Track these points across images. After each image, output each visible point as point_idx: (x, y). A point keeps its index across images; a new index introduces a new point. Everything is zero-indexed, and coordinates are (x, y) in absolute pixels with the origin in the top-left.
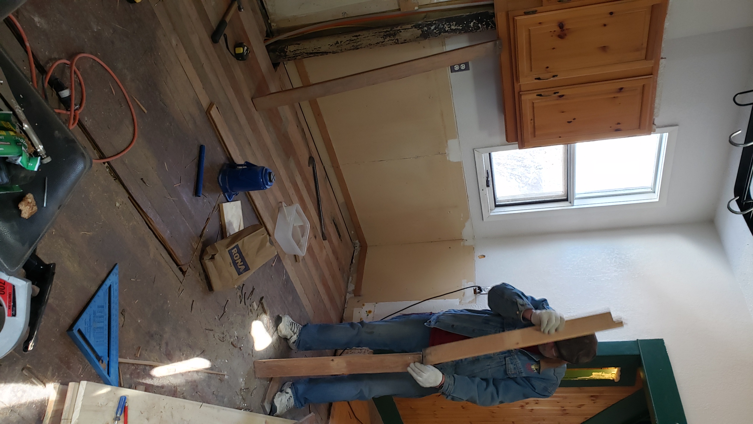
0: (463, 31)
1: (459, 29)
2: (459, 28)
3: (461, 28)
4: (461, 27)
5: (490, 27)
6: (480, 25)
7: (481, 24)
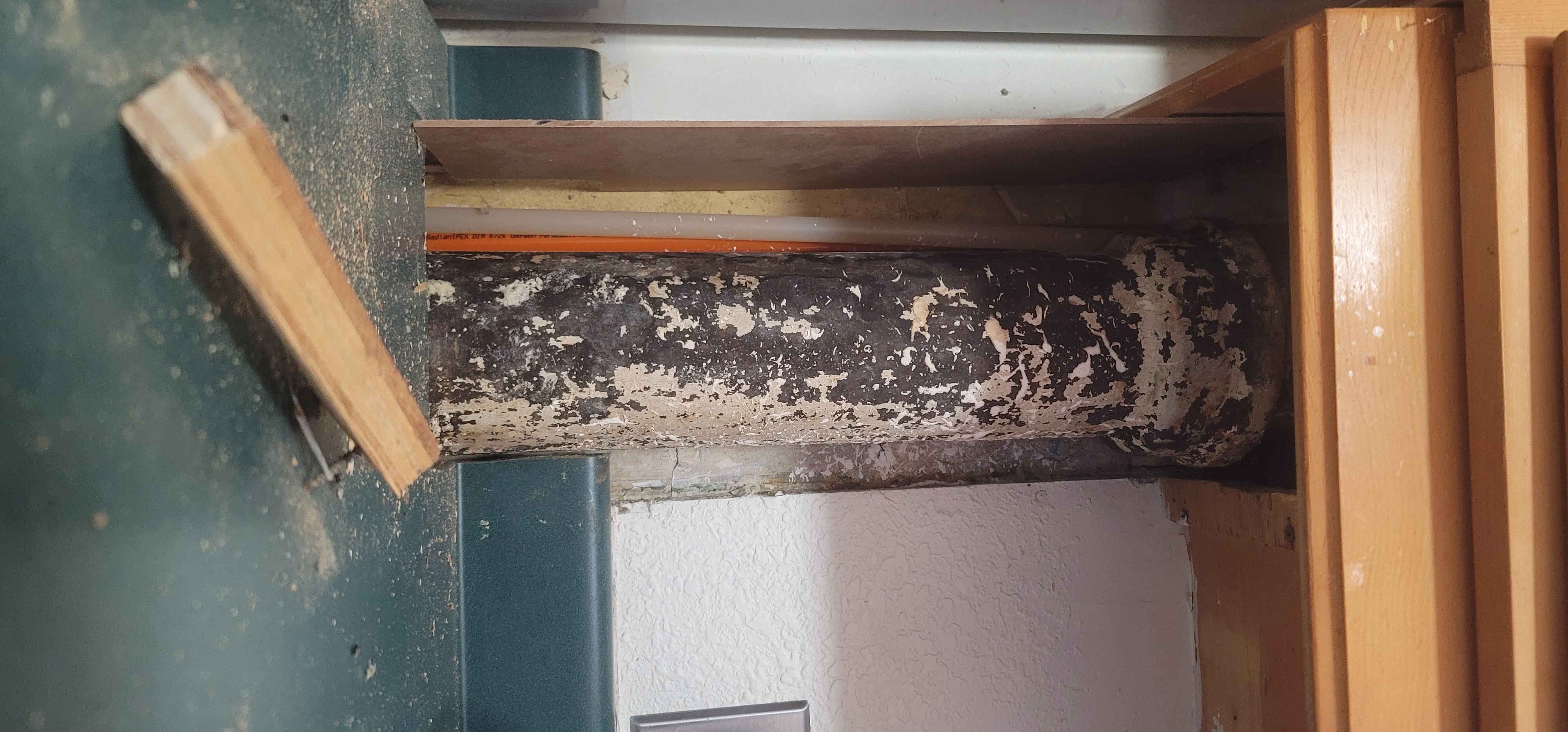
0: (831, 370)
1: (795, 338)
2: (790, 326)
3: (813, 334)
4: (815, 320)
5: (1083, 371)
6: (993, 330)
7: (1005, 324)
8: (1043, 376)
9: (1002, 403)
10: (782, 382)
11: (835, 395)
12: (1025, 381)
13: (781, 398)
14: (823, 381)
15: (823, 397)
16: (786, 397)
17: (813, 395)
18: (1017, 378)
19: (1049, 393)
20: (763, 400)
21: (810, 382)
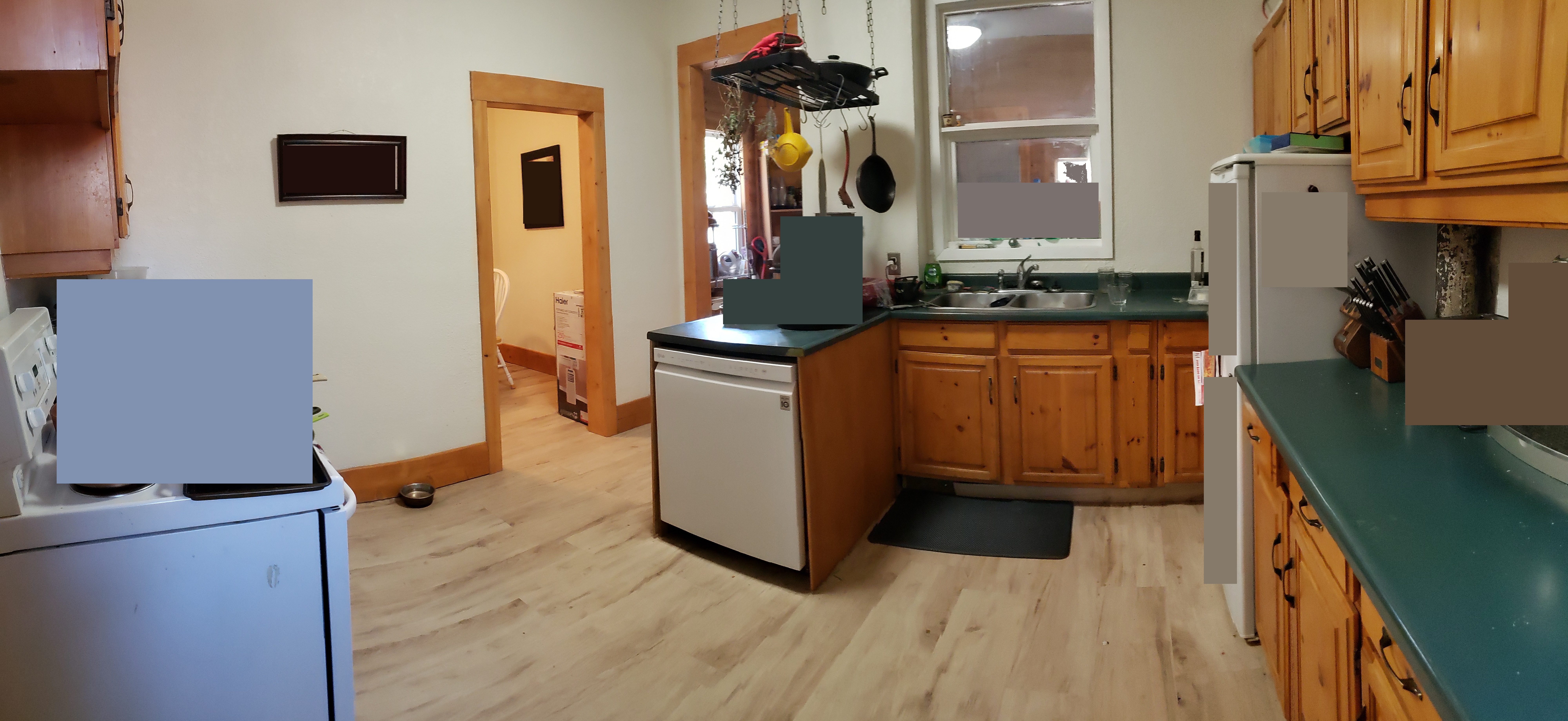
8: (1445, 244)
9: (1450, 253)
10: (1443, 301)
11: (1446, 290)
12: (1445, 248)
13: (1446, 301)
14: (1443, 292)
15: (1446, 292)
16: (1445, 300)
17: (1446, 294)
18: (1445, 250)
19: (1448, 242)
20: (1446, 305)
21: (1443, 295)
